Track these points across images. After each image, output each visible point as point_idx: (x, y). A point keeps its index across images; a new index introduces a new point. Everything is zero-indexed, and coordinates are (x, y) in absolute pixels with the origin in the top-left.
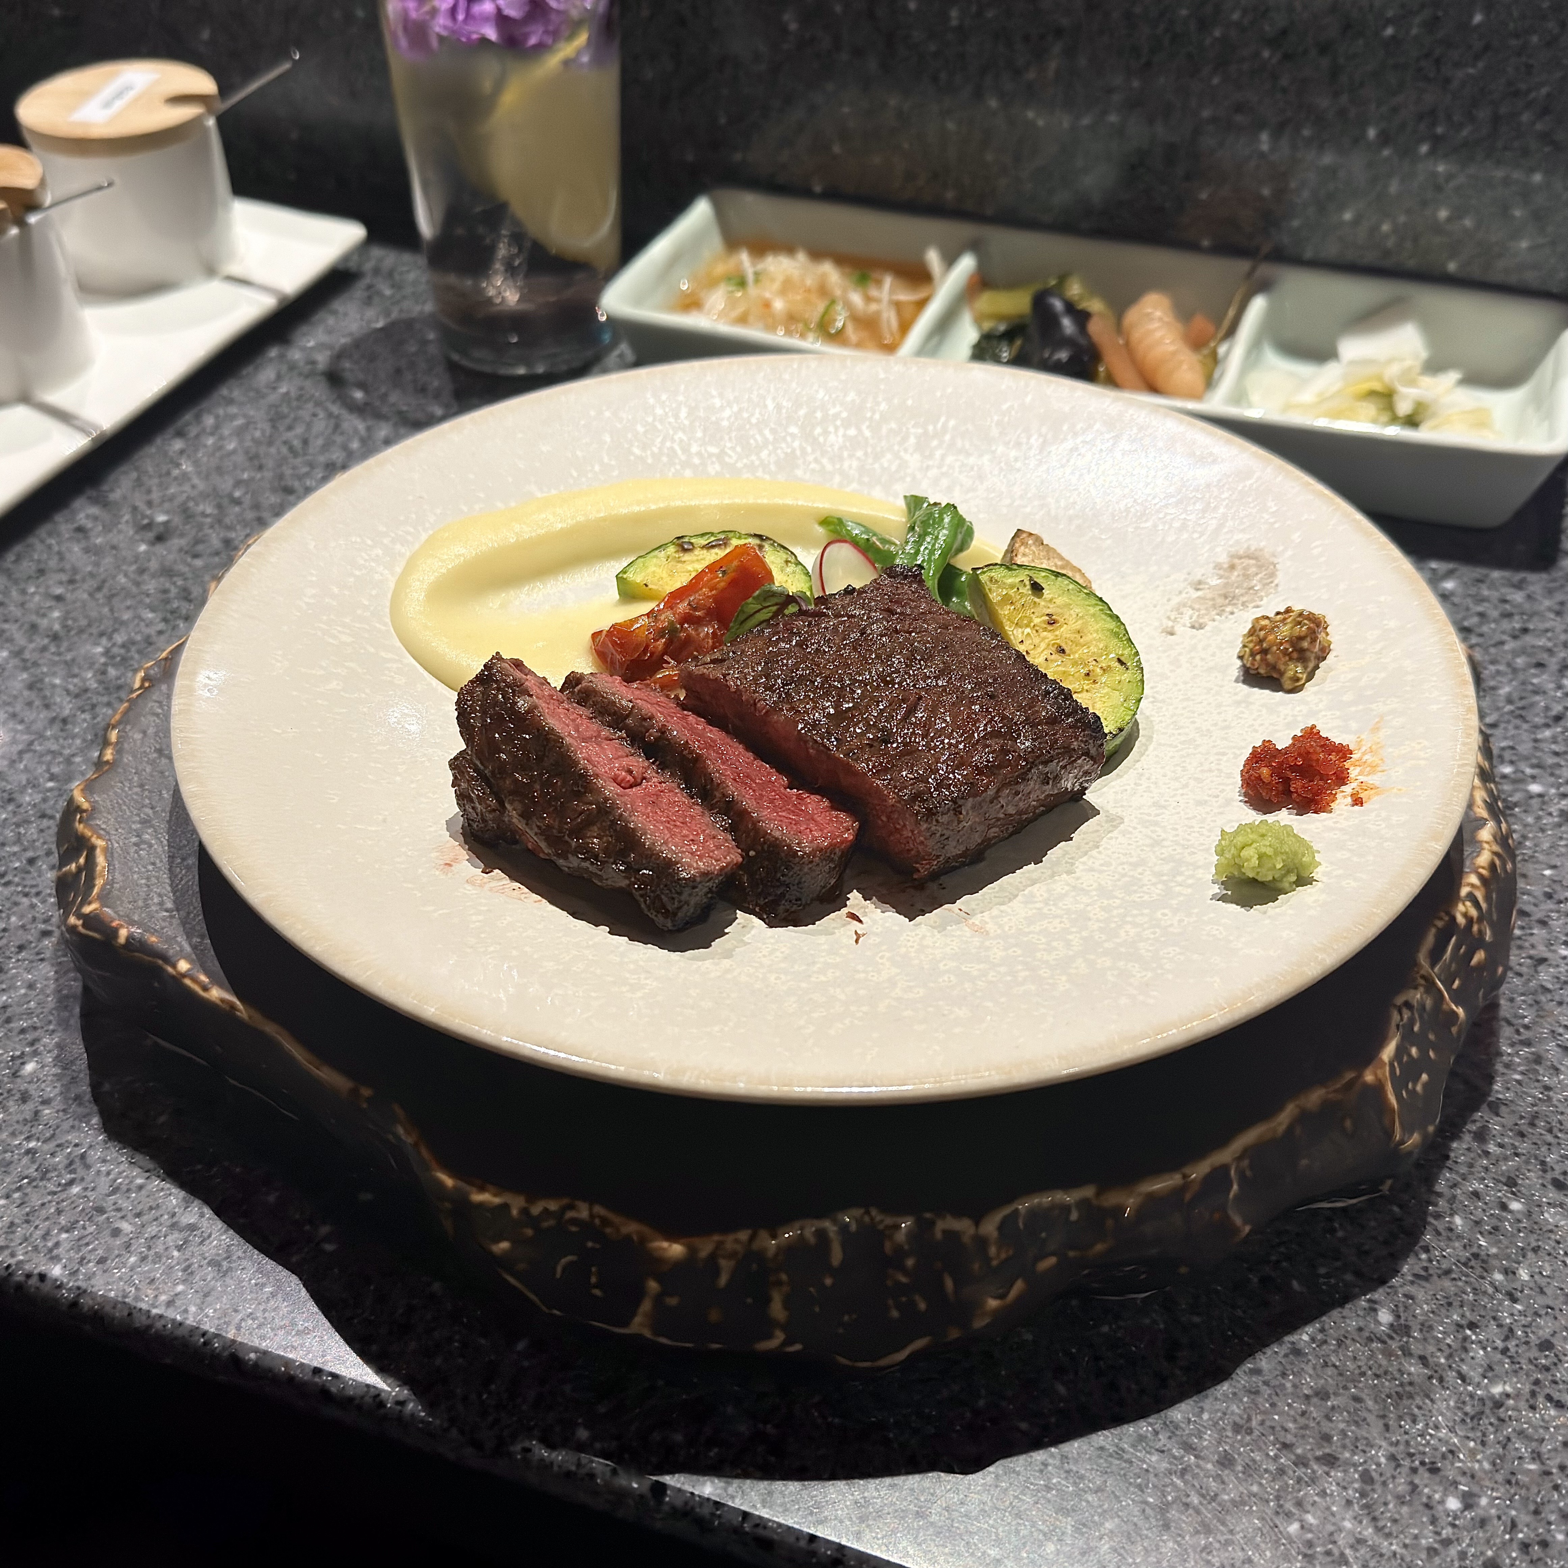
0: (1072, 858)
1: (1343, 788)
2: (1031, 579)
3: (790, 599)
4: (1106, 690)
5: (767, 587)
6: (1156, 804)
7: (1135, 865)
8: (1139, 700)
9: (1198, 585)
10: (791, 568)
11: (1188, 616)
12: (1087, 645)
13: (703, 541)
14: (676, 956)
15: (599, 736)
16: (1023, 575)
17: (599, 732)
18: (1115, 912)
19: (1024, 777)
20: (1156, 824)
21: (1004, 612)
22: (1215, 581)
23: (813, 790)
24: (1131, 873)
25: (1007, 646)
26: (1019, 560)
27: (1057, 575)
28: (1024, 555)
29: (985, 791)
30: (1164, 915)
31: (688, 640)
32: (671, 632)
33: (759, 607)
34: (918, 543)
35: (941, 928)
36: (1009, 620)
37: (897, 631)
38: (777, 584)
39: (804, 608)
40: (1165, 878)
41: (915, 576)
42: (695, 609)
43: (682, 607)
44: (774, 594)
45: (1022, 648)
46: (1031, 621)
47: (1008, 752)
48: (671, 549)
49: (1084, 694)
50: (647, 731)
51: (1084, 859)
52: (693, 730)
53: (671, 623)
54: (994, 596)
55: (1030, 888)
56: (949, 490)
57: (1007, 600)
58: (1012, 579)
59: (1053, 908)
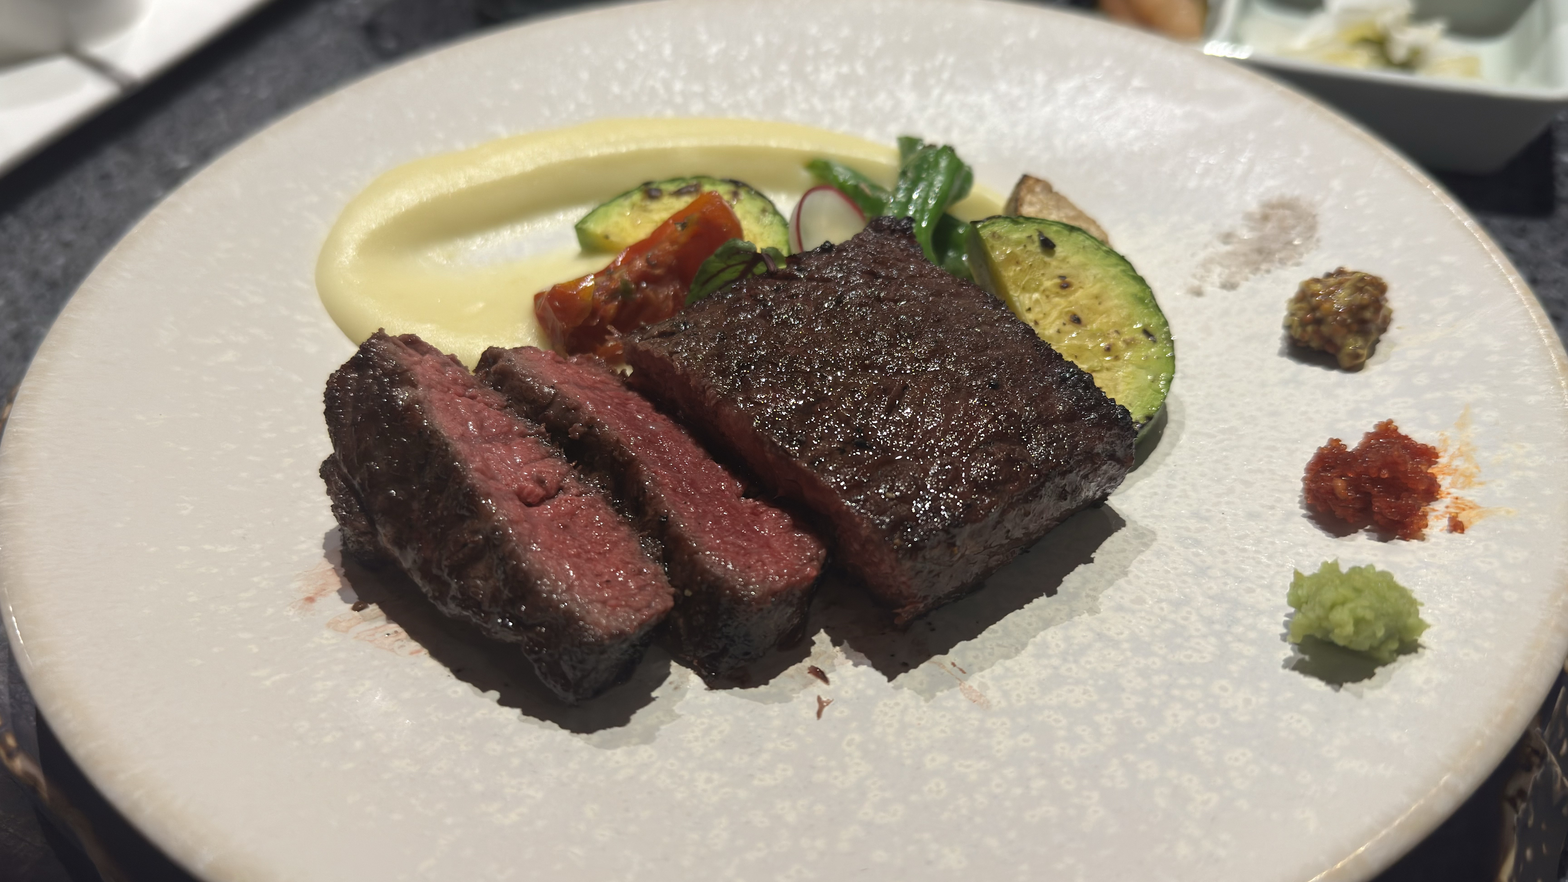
0: (1094, 590)
1: (1435, 505)
2: (1041, 234)
3: (756, 258)
4: (1130, 369)
5: (730, 243)
6: (1196, 515)
7: (1177, 605)
8: (1169, 381)
9: (1227, 238)
10: (768, 219)
11: (1217, 274)
12: (1107, 312)
13: (672, 187)
14: (579, 741)
15: (510, 431)
16: (1031, 230)
17: (511, 426)
18: (1156, 680)
19: (1035, 494)
20: (1197, 543)
21: (1009, 274)
22: (1246, 234)
23: (773, 502)
24: (1173, 616)
25: (1013, 317)
26: (1028, 210)
27: (1072, 229)
28: (1031, 204)
29: (986, 515)
30: (1223, 688)
31: (645, 304)
32: (624, 293)
33: (723, 265)
34: (910, 191)
35: (928, 692)
36: (1015, 283)
37: (879, 299)
38: (746, 240)
39: (772, 268)
40: (1217, 627)
41: (904, 231)
42: (654, 266)
43: (639, 264)
44: (738, 251)
45: (1029, 318)
46: (1041, 284)
47: (1014, 462)
48: (637, 197)
49: (1105, 375)
50: (571, 424)
51: (1110, 591)
52: (631, 422)
53: (625, 284)
54: (998, 254)
55: (1042, 633)
56: (947, 130)
57: (1013, 259)
58: (1018, 234)
59: (1073, 666)
